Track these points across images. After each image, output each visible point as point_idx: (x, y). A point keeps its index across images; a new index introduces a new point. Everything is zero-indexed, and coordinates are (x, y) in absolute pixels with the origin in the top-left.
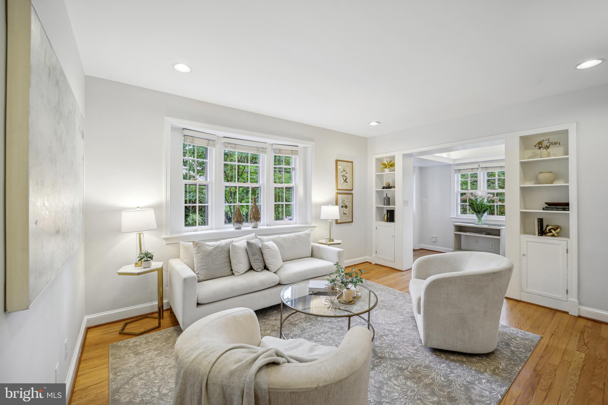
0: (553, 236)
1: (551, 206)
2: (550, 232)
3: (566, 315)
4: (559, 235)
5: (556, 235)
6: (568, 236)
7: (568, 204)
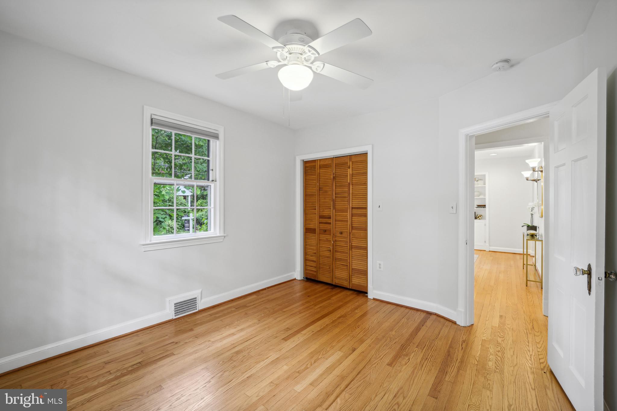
0: (480, 219)
1: (479, 206)
2: (478, 218)
3: (485, 252)
4: (482, 219)
5: (481, 219)
6: (485, 219)
7: (485, 206)
